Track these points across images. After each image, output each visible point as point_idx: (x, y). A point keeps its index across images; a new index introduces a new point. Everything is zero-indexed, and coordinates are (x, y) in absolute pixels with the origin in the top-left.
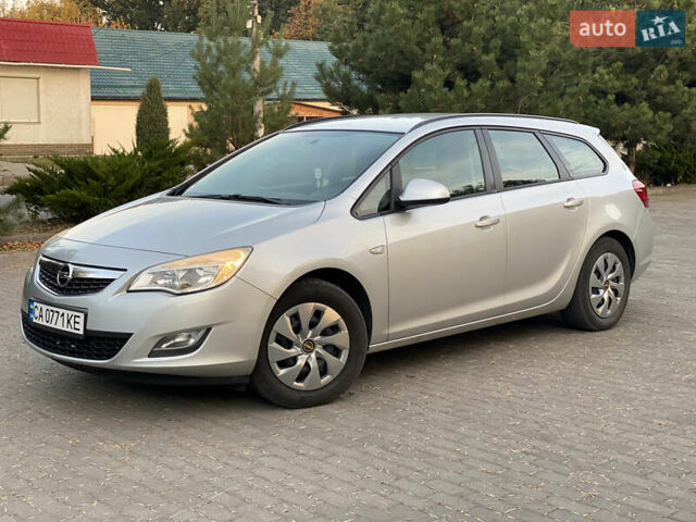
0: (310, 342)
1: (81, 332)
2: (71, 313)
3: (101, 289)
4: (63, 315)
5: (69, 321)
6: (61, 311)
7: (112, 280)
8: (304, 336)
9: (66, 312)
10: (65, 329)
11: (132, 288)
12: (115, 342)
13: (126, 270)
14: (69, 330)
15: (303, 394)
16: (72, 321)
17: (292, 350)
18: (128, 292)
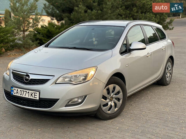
0: (112, 97)
1: (38, 99)
2: (32, 92)
3: (45, 83)
4: (29, 92)
5: (31, 95)
6: (28, 91)
7: (49, 80)
8: (110, 95)
9: (30, 91)
10: (30, 97)
11: (57, 83)
12: (52, 102)
13: (54, 76)
14: (32, 98)
15: (110, 115)
16: (33, 95)
17: (107, 101)
18: (56, 84)
